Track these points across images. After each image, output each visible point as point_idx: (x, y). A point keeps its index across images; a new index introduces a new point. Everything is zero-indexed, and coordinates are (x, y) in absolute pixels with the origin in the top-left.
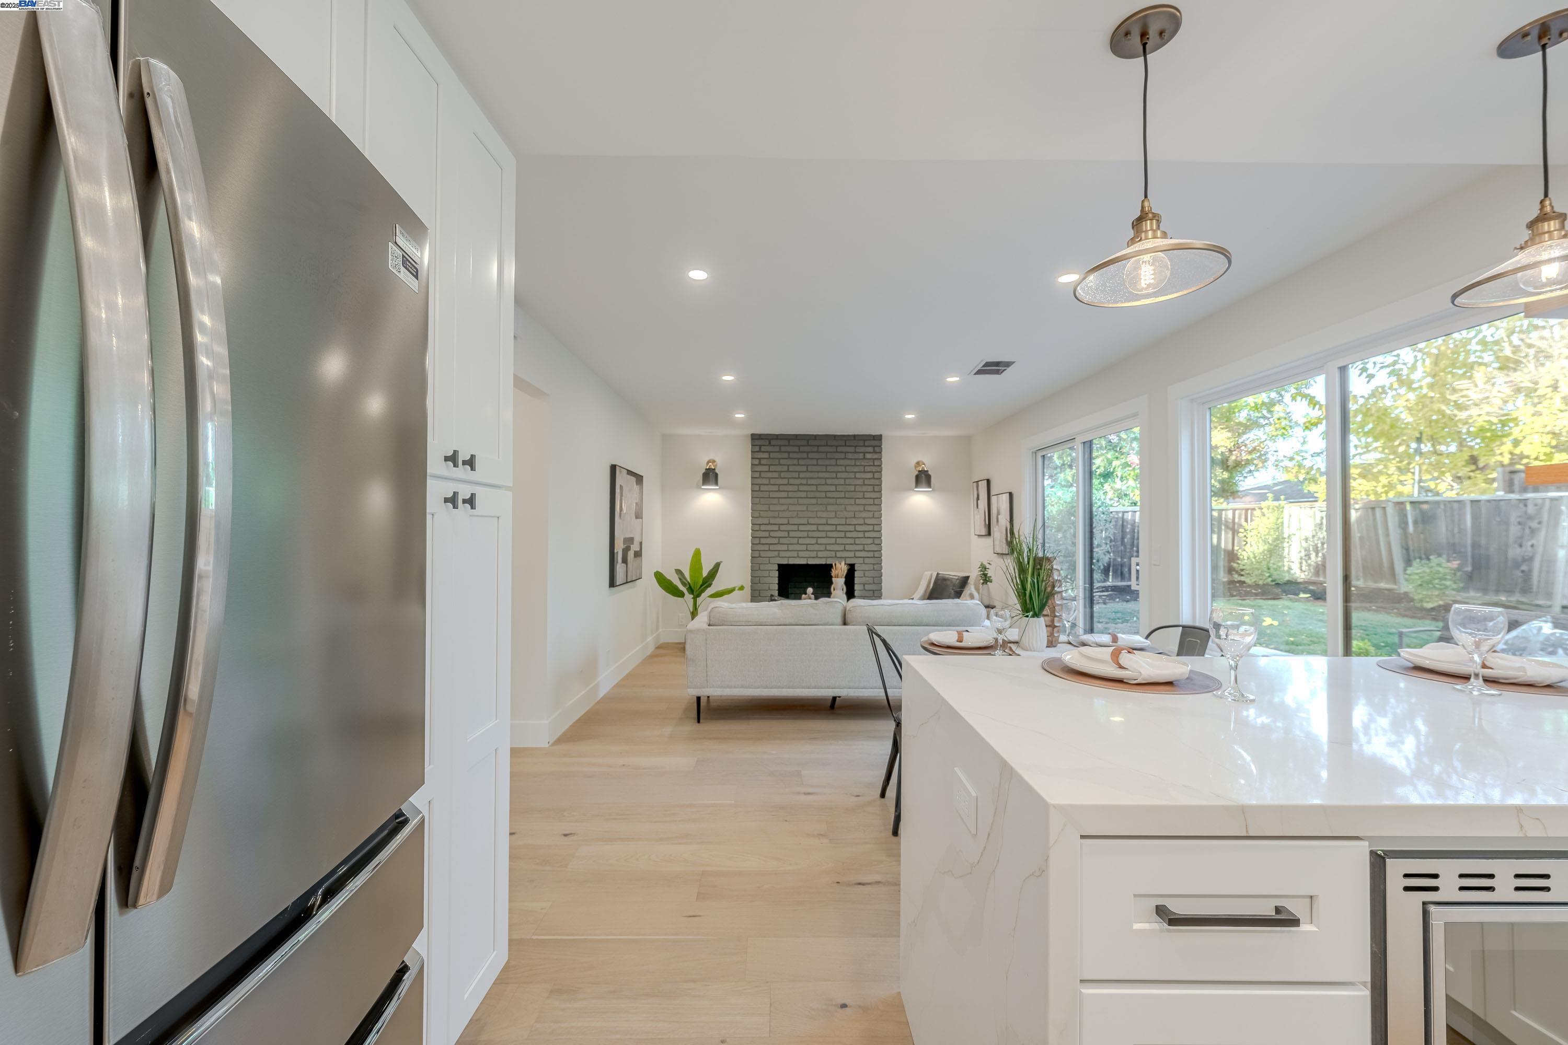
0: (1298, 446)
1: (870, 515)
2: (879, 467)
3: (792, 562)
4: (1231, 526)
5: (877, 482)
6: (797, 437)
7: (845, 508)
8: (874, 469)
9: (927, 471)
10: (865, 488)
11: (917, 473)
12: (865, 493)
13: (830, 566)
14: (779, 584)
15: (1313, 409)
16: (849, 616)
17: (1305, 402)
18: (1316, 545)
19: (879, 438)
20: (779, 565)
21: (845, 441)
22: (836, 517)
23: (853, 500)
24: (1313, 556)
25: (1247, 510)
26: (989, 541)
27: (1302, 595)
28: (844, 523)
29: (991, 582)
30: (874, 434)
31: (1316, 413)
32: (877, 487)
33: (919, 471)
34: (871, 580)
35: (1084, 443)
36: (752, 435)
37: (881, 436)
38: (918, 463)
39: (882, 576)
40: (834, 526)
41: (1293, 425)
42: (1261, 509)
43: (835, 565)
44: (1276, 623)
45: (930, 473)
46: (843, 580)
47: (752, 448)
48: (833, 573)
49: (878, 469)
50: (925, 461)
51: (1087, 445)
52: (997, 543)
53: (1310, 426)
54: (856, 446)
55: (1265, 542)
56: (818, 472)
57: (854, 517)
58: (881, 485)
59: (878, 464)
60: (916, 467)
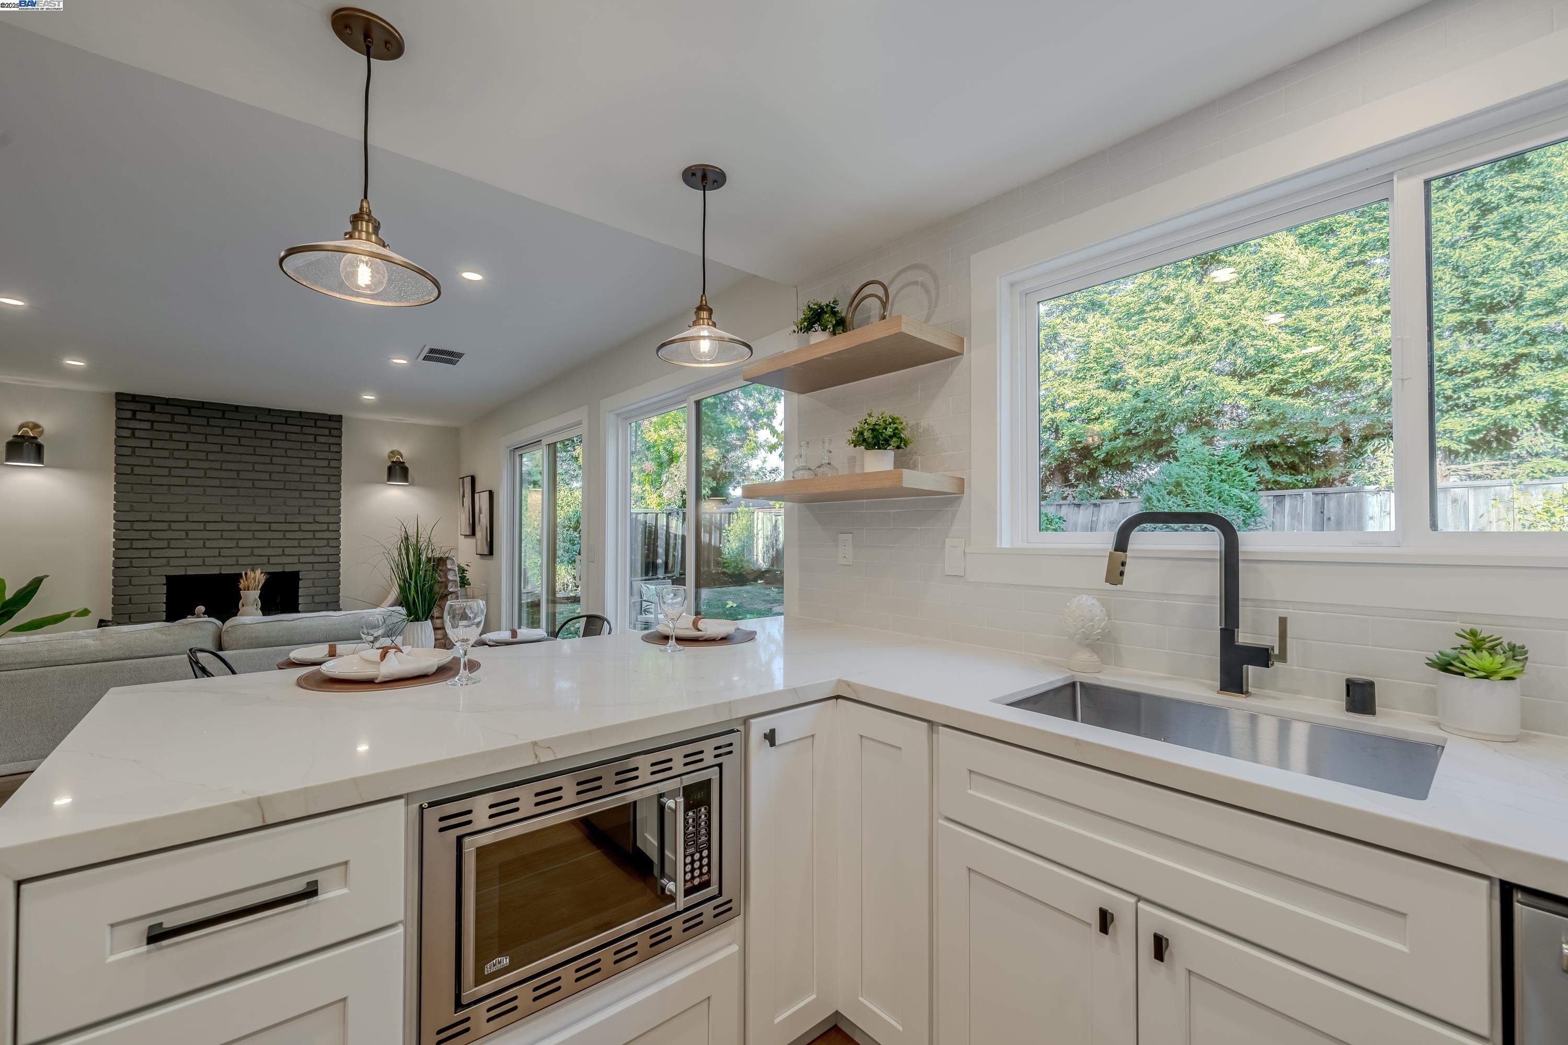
0: (760, 465)
1: (324, 511)
2: (338, 454)
3: (191, 572)
4: (719, 526)
5: (334, 472)
6: (203, 405)
7: (285, 501)
8: (329, 456)
9: (403, 463)
10: (315, 479)
11: (390, 464)
12: (316, 485)
13: (240, 575)
14: (167, 603)
15: (774, 436)
16: (225, 639)
17: (768, 431)
18: (773, 542)
19: (339, 419)
20: (168, 577)
21: (286, 418)
22: (269, 512)
23: (298, 493)
24: (771, 551)
25: (730, 513)
26: (471, 541)
27: (759, 582)
28: (283, 521)
29: (470, 584)
30: (330, 413)
31: (774, 440)
32: (334, 478)
33: (393, 462)
34: (323, 590)
35: (548, 445)
36: (118, 394)
37: (341, 416)
38: (393, 453)
39: (340, 584)
40: (268, 525)
41: (758, 446)
42: (737, 513)
43: (246, 574)
44: (735, 605)
45: (406, 465)
46: (257, 593)
47: (116, 412)
48: (243, 583)
49: (336, 456)
50: (403, 451)
51: (552, 447)
52: (479, 542)
53: (772, 448)
54: (302, 426)
55: (740, 540)
56: (241, 454)
57: (299, 514)
58: (340, 476)
59: (336, 450)
60: (389, 457)
